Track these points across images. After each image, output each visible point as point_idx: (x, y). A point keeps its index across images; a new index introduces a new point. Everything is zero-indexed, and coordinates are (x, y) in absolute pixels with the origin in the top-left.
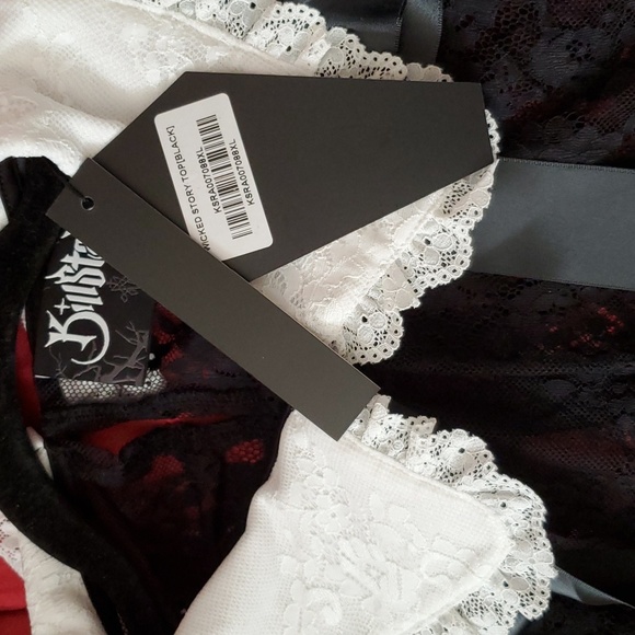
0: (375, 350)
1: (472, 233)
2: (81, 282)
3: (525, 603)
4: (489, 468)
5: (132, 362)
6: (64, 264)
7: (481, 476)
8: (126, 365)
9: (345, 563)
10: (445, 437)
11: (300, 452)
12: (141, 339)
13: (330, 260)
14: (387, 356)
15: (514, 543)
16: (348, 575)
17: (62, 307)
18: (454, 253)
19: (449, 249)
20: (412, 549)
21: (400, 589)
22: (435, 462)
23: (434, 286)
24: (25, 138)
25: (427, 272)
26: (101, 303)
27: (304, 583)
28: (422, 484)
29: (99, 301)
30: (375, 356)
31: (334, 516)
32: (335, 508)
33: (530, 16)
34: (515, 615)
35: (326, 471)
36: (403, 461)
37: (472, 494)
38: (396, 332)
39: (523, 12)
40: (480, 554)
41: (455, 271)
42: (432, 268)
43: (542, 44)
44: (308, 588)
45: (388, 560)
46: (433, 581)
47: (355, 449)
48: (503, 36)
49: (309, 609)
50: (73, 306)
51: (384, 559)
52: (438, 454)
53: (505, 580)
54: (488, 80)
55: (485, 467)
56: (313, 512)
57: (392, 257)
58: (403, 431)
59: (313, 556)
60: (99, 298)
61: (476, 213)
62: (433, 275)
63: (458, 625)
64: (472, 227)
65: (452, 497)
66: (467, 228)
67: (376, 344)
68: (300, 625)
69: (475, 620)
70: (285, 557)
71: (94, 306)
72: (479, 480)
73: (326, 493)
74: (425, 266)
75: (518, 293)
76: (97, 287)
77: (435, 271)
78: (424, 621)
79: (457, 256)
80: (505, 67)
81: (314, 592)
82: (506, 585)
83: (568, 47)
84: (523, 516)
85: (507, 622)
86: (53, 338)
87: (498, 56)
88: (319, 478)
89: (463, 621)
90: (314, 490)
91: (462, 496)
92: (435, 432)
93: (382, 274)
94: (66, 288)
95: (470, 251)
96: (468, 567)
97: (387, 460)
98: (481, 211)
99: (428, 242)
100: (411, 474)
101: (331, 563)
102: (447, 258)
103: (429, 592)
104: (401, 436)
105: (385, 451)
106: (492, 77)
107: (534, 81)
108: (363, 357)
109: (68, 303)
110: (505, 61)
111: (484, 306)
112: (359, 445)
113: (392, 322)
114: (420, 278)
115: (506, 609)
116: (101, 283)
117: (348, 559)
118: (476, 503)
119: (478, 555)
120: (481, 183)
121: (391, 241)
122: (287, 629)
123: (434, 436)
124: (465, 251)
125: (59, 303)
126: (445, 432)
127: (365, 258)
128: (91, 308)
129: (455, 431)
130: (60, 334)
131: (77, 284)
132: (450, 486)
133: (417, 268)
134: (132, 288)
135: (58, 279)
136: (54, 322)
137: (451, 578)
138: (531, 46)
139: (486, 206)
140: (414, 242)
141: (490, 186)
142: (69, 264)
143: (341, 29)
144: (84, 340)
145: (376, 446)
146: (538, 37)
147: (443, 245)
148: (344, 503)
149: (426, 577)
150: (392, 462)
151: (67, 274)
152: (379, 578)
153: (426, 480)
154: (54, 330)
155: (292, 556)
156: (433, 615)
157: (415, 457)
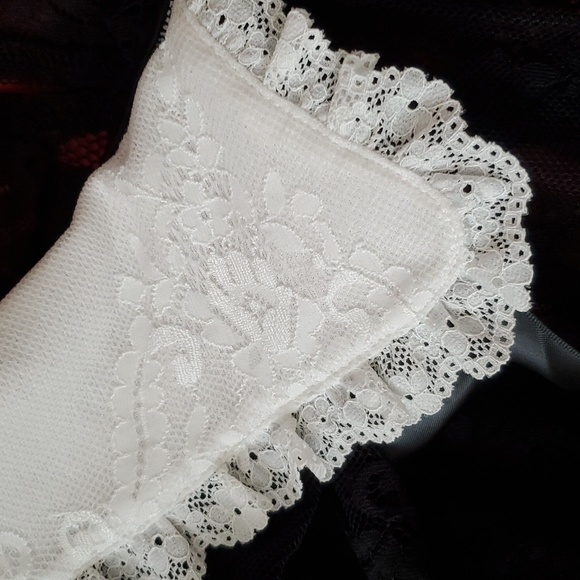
3: (477, 352)
4: (454, 126)
7: (440, 140)
9: (214, 292)
10: (392, 77)
11: (163, 110)
15: (472, 255)
16: (216, 311)
20: (319, 264)
21: (292, 330)
22: (372, 119)
27: (151, 318)
28: (348, 154)
31: (205, 217)
32: (209, 204)
34: (455, 378)
35: (202, 142)
36: (324, 118)
37: (421, 173)
40: (419, 273)
44: (156, 326)
45: (281, 284)
46: (343, 318)
47: (251, 95)
49: (154, 357)
51: (273, 283)
52: (379, 103)
53: (449, 318)
55: (447, 125)
56: (176, 205)
58: (327, 70)
59: (169, 275)
63: (372, 386)
65: (391, 177)
68: (138, 383)
69: (398, 380)
70: (127, 279)
72: (437, 146)
73: (198, 179)
78: (321, 384)
81: (165, 330)
82: (450, 325)
84: (491, 213)
85: (442, 390)
88: (191, 154)
89: (380, 382)
90: (179, 171)
91: (406, 176)
92: (378, 67)
96: (398, 295)
97: (299, 115)
100: (333, 139)
101: (194, 290)
103: (333, 336)
104: (325, 77)
105: (297, 101)
112: (259, 89)
115: (443, 367)
117: (220, 287)
118: (425, 189)
119: (415, 274)
122: (117, 389)
123: (377, 74)
126: (393, 70)
129: (408, 70)
132: (390, 159)
137: (370, 313)
145: (284, 92)
148: (224, 196)
149: (333, 310)
150: (306, 119)
152: (263, 314)
153: (355, 148)
155: (137, 277)
156: (336, 374)
157: (344, 107)
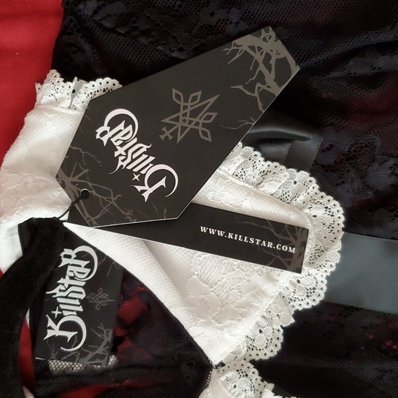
0: (266, 351)
1: (327, 278)
2: (69, 296)
5: (101, 350)
6: (59, 284)
8: (97, 352)
12: (107, 335)
13: (240, 292)
14: (272, 355)
17: (57, 313)
18: (314, 289)
19: (311, 287)
23: (300, 309)
24: (44, 206)
25: (297, 300)
26: (82, 310)
29: (80, 309)
30: (265, 354)
33: (371, 149)
38: (278, 338)
39: (367, 146)
41: (314, 300)
42: (300, 298)
43: (376, 165)
48: (352, 159)
50: (63, 311)
54: (341, 184)
57: (277, 291)
60: (81, 307)
61: (331, 266)
62: (301, 302)
64: (329, 274)
66: (325, 275)
67: (266, 347)
71: (77, 312)
74: (296, 297)
75: (350, 314)
76: (80, 300)
77: (302, 300)
79: (316, 291)
80: (352, 178)
83: (391, 168)
86: (50, 334)
87: (348, 171)
93: (271, 302)
94: (59, 300)
95: (325, 288)
98: (334, 264)
99: (299, 281)
102: (310, 292)
106: (343, 182)
107: (368, 187)
108: (257, 355)
109: (61, 310)
110: (352, 174)
111: (329, 321)
113: (275, 332)
114: (292, 303)
116: (82, 296)
120: (335, 247)
121: (277, 280)
124: (322, 289)
125: (55, 310)
127: (262, 291)
128: (75, 313)
130: (54, 330)
131: (66, 297)
133: (290, 297)
134: (103, 301)
135: (55, 294)
136: (50, 323)
138: (369, 166)
139: (338, 262)
140: (291, 282)
141: (340, 249)
142: (63, 284)
143: (250, 148)
144: (70, 335)
146: (374, 161)
147: (308, 284)
151: (60, 291)
154: (50, 328)
